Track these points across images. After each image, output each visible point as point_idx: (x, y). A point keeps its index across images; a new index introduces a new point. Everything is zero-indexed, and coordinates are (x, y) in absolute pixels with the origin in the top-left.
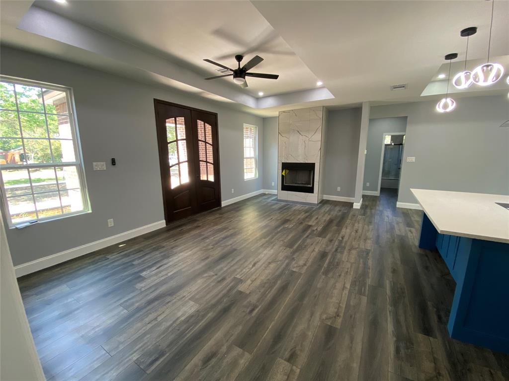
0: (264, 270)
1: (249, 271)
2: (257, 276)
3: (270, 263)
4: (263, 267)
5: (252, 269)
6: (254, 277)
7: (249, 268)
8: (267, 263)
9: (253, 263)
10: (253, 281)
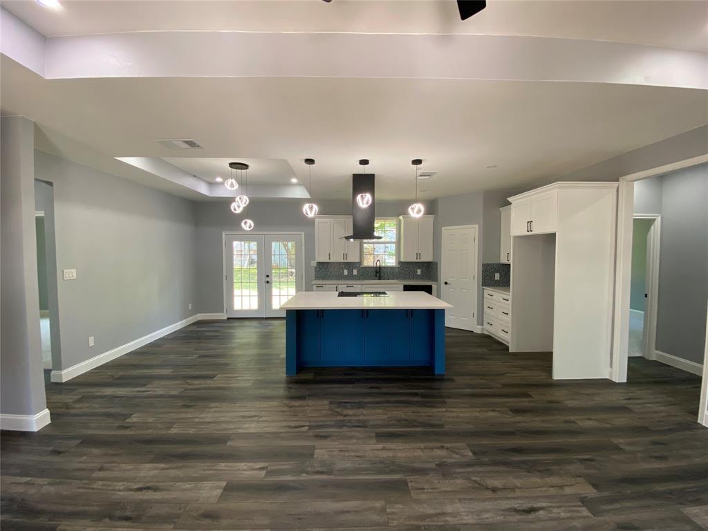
0: (519, 488)
1: (554, 507)
2: (545, 489)
3: (494, 490)
4: (518, 493)
5: (544, 505)
6: (552, 491)
7: (550, 512)
8: (499, 494)
9: (531, 516)
10: (561, 487)
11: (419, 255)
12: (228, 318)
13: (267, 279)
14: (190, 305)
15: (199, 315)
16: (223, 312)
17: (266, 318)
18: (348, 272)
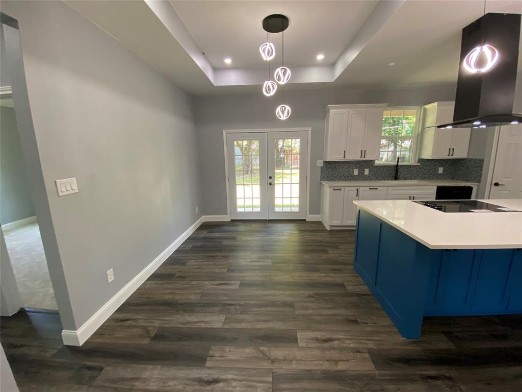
11: (451, 151)
12: (231, 220)
13: (270, 181)
14: (197, 208)
15: (203, 216)
16: (227, 214)
17: (269, 220)
18: (359, 172)
